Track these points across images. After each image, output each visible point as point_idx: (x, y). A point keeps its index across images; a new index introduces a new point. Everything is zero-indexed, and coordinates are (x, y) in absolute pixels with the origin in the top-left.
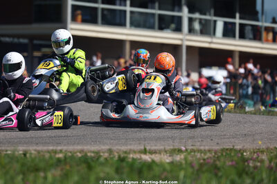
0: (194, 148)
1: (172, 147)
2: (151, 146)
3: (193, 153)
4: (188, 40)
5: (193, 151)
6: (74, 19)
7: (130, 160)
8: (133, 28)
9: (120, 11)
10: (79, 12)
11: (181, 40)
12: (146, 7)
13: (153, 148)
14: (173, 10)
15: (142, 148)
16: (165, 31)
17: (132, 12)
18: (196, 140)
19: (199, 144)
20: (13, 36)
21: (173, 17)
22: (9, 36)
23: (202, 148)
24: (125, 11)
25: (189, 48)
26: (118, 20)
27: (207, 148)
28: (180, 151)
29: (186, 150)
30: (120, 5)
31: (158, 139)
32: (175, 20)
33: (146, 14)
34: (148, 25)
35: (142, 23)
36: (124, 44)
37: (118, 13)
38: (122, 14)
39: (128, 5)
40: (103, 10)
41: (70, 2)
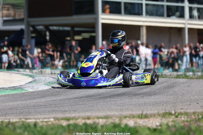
0: (182, 111)
1: (164, 111)
2: (147, 111)
3: (179, 116)
4: (189, 24)
5: (181, 114)
6: (104, 11)
7: (123, 126)
8: (148, 16)
9: (138, 4)
10: (108, 6)
11: (184, 24)
13: (149, 112)
14: (178, 2)
16: (172, 17)
17: (147, 5)
18: (185, 104)
19: (186, 107)
21: (178, 7)
23: (188, 111)
24: (142, 4)
25: (190, 30)
26: (136, 11)
27: (192, 111)
28: (170, 114)
29: (175, 113)
31: (155, 104)
32: (180, 9)
33: (158, 5)
34: (159, 13)
35: (154, 12)
36: (141, 29)
37: (136, 5)
38: (140, 6)
40: (125, 4)
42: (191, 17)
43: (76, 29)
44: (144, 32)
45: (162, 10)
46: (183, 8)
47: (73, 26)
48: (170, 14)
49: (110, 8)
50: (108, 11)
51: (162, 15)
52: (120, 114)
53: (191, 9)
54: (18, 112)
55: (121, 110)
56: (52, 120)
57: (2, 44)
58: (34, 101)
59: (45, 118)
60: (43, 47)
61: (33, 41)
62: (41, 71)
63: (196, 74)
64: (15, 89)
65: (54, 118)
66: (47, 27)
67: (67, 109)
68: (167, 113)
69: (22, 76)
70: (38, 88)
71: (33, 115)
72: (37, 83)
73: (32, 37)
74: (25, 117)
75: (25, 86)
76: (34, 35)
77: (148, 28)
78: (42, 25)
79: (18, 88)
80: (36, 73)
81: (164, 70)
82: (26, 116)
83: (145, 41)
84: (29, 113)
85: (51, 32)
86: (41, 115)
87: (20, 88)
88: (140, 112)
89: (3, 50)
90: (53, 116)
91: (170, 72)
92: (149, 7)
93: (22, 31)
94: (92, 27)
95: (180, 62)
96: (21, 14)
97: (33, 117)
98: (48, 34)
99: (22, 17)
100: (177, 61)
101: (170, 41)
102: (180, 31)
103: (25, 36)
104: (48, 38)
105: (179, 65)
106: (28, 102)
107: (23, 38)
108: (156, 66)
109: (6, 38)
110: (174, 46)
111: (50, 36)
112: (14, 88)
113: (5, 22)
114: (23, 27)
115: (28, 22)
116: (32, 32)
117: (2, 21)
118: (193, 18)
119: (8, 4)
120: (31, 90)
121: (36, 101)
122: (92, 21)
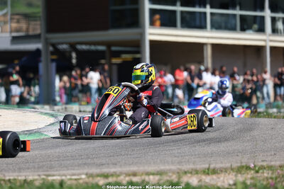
0: (264, 164)
1: (239, 165)
3: (261, 171)
4: (271, 41)
5: (262, 168)
6: (152, 23)
8: (214, 30)
9: (200, 13)
10: (157, 17)
11: (265, 41)
12: (226, 8)
13: (219, 166)
14: (255, 10)
16: (248, 32)
17: (212, 14)
18: (269, 154)
19: (270, 158)
21: (255, 17)
22: (86, 44)
23: (273, 163)
24: (205, 13)
25: (273, 49)
26: (198, 23)
27: (278, 163)
28: (248, 168)
29: (255, 166)
30: (200, 7)
32: (258, 20)
33: (228, 15)
34: (229, 25)
35: (223, 25)
36: (205, 47)
37: (198, 15)
38: (202, 16)
39: (208, 6)
40: (182, 12)
41: (148, 6)
42: (275, 31)
43: (114, 48)
44: (208, 52)
45: (233, 22)
46: (263, 18)
47: (109, 44)
48: (245, 27)
49: (160, 19)
50: (158, 23)
51: (233, 29)
52: (178, 169)
53: (274, 20)
54: (36, 166)
55: (180, 163)
56: (83, 176)
57: (10, 70)
58: (58, 150)
61: (54, 66)
62: (66, 108)
63: (282, 110)
64: (31, 134)
65: (87, 174)
66: (73, 46)
67: (104, 161)
68: (243, 167)
69: (40, 115)
71: (57, 171)
73: (53, 60)
74: (45, 173)
75: (44, 130)
76: (54, 57)
77: (215, 46)
78: (66, 43)
79: (36, 132)
82: (47, 171)
83: (210, 65)
84: (51, 168)
85: (79, 53)
86: (68, 169)
87: (38, 132)
88: (207, 166)
89: (11, 79)
90: (85, 171)
92: (215, 18)
93: (38, 51)
94: (136, 46)
95: (259, 94)
96: (37, 27)
98: (74, 55)
99: (38, 32)
101: (245, 65)
102: (259, 50)
103: (43, 58)
104: (74, 61)
106: (49, 152)
107: (40, 61)
109: (16, 62)
111: (77, 58)
112: (30, 132)
113: (15, 40)
114: (39, 46)
115: (46, 39)
116: (52, 53)
117: (10, 38)
118: (278, 32)
119: (17, 14)
121: (61, 151)
122: (136, 37)
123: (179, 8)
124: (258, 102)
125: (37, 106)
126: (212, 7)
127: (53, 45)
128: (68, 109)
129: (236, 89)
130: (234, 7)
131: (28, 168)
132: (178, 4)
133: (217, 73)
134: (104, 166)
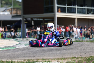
6: (58, 11)
8: (78, 14)
9: (74, 8)
10: (60, 9)
12: (82, 6)
14: (92, 7)
15: (62, 57)
16: (89, 14)
17: (78, 8)
20: (38, 18)
22: (36, 18)
26: (73, 11)
30: (74, 6)
32: (93, 10)
33: (83, 9)
34: (83, 12)
35: (81, 12)
36: (75, 19)
39: (76, 6)
40: (68, 8)
41: (56, 6)
43: (45, 20)
44: (76, 21)
45: (85, 11)
47: (44, 18)
48: (88, 13)
50: (60, 11)
51: (84, 13)
52: (53, 58)
54: (10, 57)
56: (23, 60)
57: (11, 27)
59: (20, 60)
60: (30, 28)
61: (26, 25)
62: (28, 39)
66: (32, 19)
69: (14, 41)
70: (21, 47)
72: (21, 44)
73: (25, 24)
74: (12, 59)
75: (15, 46)
77: (78, 19)
78: (30, 18)
80: (25, 40)
81: (85, 38)
83: (77, 25)
87: (13, 46)
89: (11, 30)
91: (88, 39)
92: (79, 9)
93: (21, 20)
94: (53, 19)
97: (15, 59)
98: (33, 22)
99: (20, 14)
100: (91, 34)
101: (88, 25)
102: (93, 20)
103: (22, 23)
104: (33, 24)
105: (92, 36)
106: (15, 53)
108: (82, 37)
109: (14, 24)
110: (90, 27)
112: (10, 47)
113: (13, 17)
114: (21, 19)
115: (23, 17)
116: (25, 21)
117: (11, 16)
120: (18, 48)
121: (19, 53)
122: (53, 16)
123: (66, 6)
124: (92, 37)
125: (18, 39)
126: (77, 6)
127: (26, 19)
128: (28, 40)
129: (85, 33)
130: (85, 6)
131: (7, 58)
132: (66, 5)
133: (79, 27)
134: (30, 57)
